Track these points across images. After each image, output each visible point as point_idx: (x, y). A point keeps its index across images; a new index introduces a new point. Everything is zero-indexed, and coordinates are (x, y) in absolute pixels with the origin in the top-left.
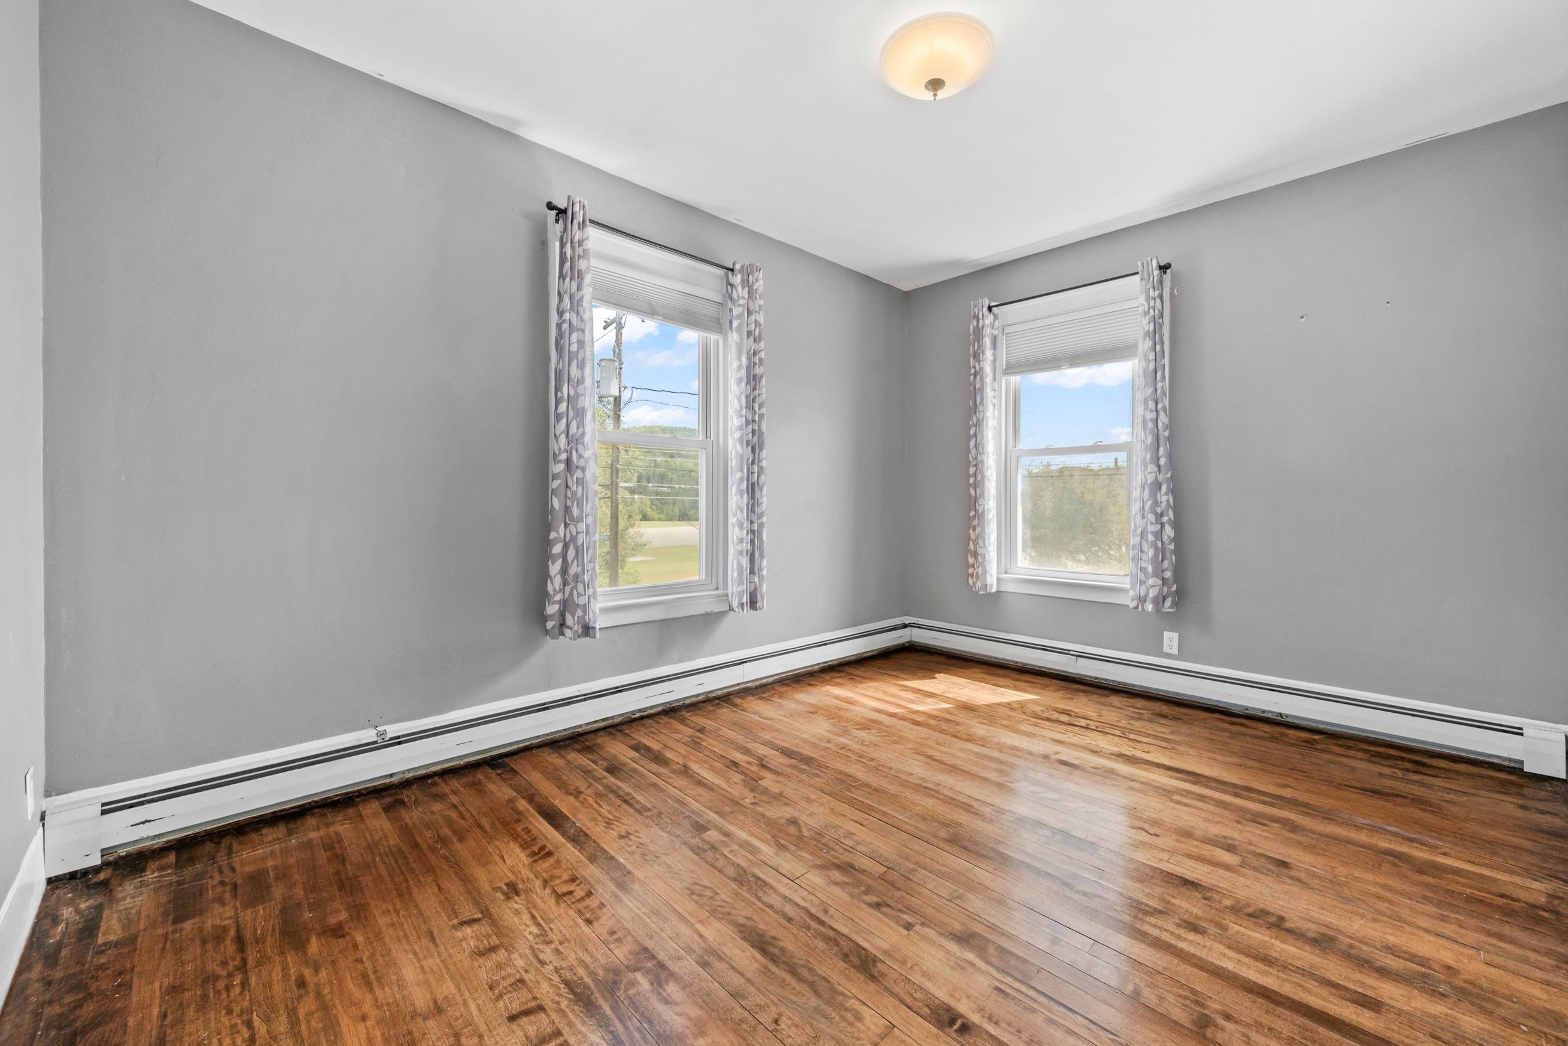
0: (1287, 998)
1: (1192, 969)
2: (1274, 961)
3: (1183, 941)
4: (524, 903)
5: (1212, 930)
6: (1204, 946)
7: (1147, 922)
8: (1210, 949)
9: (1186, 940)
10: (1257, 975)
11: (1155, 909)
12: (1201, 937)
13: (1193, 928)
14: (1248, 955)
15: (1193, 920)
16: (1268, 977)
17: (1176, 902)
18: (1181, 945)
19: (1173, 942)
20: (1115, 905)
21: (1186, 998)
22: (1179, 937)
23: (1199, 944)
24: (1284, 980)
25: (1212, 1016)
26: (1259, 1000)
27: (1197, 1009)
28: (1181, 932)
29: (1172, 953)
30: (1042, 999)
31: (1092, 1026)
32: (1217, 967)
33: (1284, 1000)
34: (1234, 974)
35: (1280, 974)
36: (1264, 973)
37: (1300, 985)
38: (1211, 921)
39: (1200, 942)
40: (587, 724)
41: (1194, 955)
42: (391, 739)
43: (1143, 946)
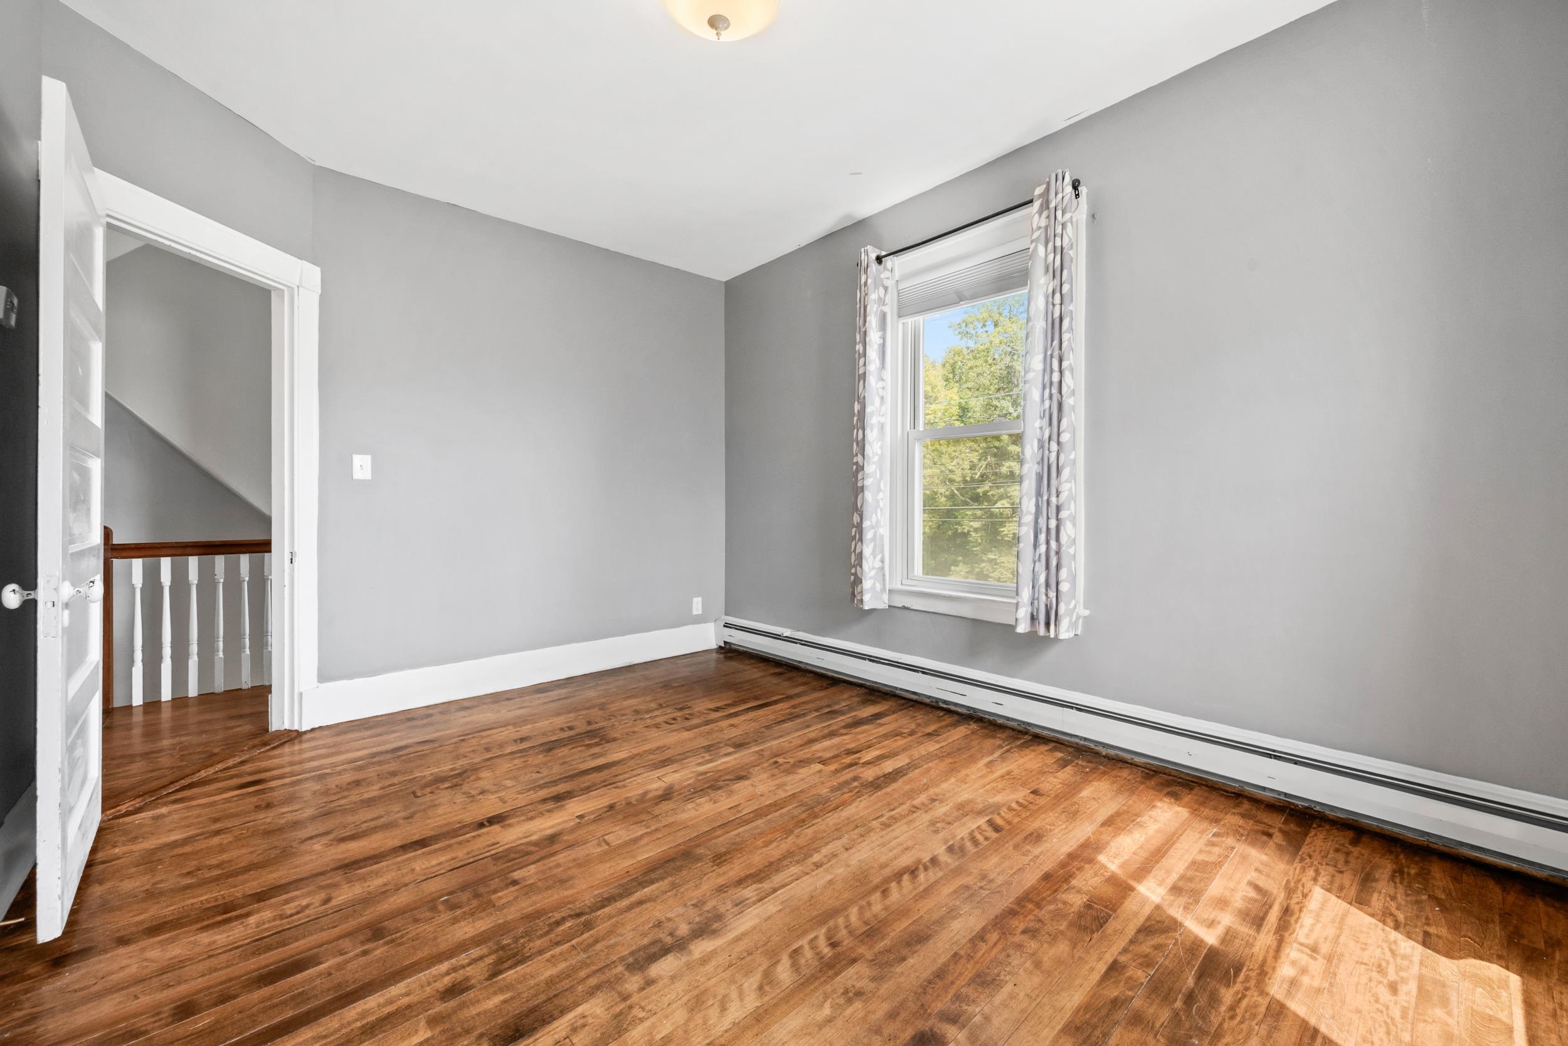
0: (331, 1012)
1: (419, 957)
2: (363, 1037)
3: (448, 970)
4: (670, 713)
5: (440, 1007)
6: (429, 984)
7: (490, 954)
8: (422, 987)
9: (448, 973)
10: (367, 1006)
11: (500, 972)
12: (441, 990)
13: (452, 991)
14: (389, 1016)
15: (464, 997)
16: (357, 1014)
17: (498, 999)
18: (444, 967)
19: (453, 961)
20: (529, 940)
21: (402, 937)
22: (455, 969)
23: (435, 981)
24: (342, 1026)
25: (376, 943)
26: (352, 987)
27: (389, 938)
28: (459, 975)
29: (444, 952)
30: (471, 860)
31: (434, 875)
32: (403, 979)
33: (332, 1007)
34: (386, 987)
35: (348, 1030)
36: (364, 1014)
37: (325, 1037)
38: (449, 1016)
39: (436, 984)
40: (901, 689)
41: (428, 968)
42: (786, 637)
43: (468, 936)
